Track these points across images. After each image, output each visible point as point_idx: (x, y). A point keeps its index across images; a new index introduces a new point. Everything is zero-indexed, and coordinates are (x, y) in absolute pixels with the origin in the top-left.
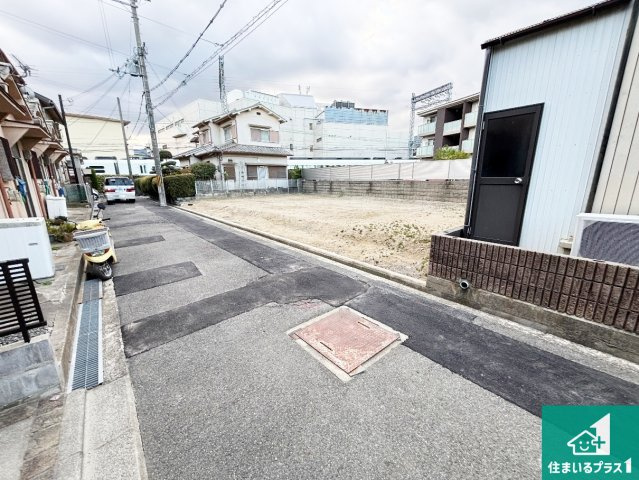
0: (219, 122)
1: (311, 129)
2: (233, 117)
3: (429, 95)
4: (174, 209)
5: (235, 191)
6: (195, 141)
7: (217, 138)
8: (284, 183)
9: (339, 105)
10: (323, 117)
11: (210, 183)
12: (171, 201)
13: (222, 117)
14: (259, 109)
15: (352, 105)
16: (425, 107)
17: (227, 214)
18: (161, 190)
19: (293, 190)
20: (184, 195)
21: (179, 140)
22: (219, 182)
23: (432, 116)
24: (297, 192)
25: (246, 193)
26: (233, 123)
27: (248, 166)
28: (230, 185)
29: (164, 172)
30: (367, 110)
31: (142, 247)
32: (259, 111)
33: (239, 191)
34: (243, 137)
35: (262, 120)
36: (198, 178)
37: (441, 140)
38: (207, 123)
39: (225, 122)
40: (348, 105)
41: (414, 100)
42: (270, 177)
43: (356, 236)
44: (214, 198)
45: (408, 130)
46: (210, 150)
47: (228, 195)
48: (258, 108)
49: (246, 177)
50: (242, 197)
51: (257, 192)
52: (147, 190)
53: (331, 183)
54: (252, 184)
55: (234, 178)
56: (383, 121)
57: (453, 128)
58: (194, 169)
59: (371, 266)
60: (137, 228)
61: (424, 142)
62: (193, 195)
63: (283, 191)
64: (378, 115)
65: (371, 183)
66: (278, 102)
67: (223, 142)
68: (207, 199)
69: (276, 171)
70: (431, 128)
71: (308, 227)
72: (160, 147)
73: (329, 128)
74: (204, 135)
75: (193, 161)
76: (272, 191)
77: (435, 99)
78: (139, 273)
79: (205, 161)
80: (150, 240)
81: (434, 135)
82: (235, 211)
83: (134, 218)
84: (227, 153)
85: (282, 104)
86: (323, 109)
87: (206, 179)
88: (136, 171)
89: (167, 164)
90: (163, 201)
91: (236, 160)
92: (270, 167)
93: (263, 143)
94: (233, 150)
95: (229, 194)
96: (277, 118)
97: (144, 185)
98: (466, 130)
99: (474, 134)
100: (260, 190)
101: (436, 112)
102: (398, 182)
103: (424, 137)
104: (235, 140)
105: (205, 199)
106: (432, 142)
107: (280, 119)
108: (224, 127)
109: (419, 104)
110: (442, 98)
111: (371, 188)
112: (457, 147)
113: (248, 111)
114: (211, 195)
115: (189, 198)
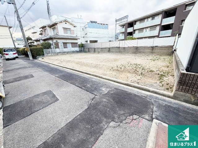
0: (50, 27)
1: (83, 30)
2: (56, 24)
3: (121, 19)
4: (36, 61)
5: (60, 53)
6: (41, 34)
7: (50, 33)
8: (77, 49)
9: (92, 22)
10: (87, 26)
11: (50, 50)
12: (34, 57)
13: (51, 24)
14: (66, 21)
15: (97, 22)
16: (120, 23)
17: (59, 62)
18: (29, 53)
19: (80, 51)
20: (40, 55)
21: (34, 34)
22: (53, 50)
23: (123, 26)
24: (82, 52)
25: (64, 53)
26: (56, 27)
27: (64, 43)
28: (57, 50)
29: (30, 46)
30: (102, 24)
31: (22, 82)
32: (66, 22)
33: (61, 53)
34: (61, 32)
35: (67, 26)
36: (45, 48)
37: (127, 34)
38: (46, 27)
39: (53, 26)
40: (94, 22)
41: (116, 21)
42: (72, 47)
43: (119, 70)
44: (52, 56)
45: (114, 31)
46: (48, 37)
47: (57, 54)
48: (65, 21)
49: (63, 47)
50: (62, 55)
51: (68, 53)
52: (23, 53)
53: (95, 49)
54: (66, 50)
55: (59, 48)
56: (107, 28)
57: (130, 30)
58: (42, 45)
59: (136, 85)
60: (19, 71)
61: (121, 35)
62: (43, 55)
63: (77, 52)
64: (104, 26)
67: (53, 34)
68: (49, 56)
69: (74, 45)
70: (123, 30)
71: (96, 66)
72: (26, 37)
73: (89, 30)
74: (45, 32)
75: (42, 42)
76: (73, 52)
77: (123, 21)
78: (21, 102)
79: (46, 42)
80: (26, 77)
81: (124, 32)
82: (62, 60)
83: (18, 65)
84: (55, 38)
85: (72, 21)
86: (87, 23)
87: (48, 48)
88: (17, 46)
89: (31, 43)
90: (31, 58)
91: (59, 41)
93: (68, 35)
94: (57, 37)
97: (22, 51)
98: (135, 30)
99: (137, 32)
100: (69, 52)
101: (125, 25)
102: (119, 47)
103: (121, 33)
104: (58, 34)
105: (48, 56)
106: (123, 34)
107: (74, 26)
108: (53, 29)
109: (118, 22)
110: (125, 20)
111: (109, 50)
112: (132, 36)
113: (61, 22)
114: (50, 54)
115: (42, 56)
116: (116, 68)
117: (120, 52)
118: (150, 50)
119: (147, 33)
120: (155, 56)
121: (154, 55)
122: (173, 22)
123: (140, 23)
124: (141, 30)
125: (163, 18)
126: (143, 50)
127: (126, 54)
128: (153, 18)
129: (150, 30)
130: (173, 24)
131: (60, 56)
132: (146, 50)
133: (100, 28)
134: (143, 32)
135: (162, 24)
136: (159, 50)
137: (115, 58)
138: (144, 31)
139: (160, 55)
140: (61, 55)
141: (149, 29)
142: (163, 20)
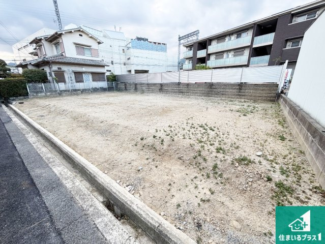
1: (124, 52)
2: (59, 35)
3: (188, 36)
5: (65, 91)
7: (49, 52)
8: (104, 84)
9: (139, 39)
10: (130, 45)
11: (42, 85)
14: (81, 32)
15: (147, 40)
19: (110, 89)
20: (17, 95)
22: (51, 85)
23: (190, 47)
24: (113, 90)
25: (75, 92)
26: (60, 41)
27: (75, 73)
28: (62, 86)
30: (155, 43)
32: (81, 34)
33: (69, 91)
34: (71, 53)
35: (84, 40)
37: (196, 61)
38: (40, 40)
39: (55, 40)
40: (143, 39)
41: (180, 39)
42: (93, 81)
44: (46, 97)
45: (177, 56)
48: (79, 30)
49: (74, 81)
50: (71, 95)
51: (84, 91)
53: (136, 85)
54: (80, 86)
55: (64, 81)
56: (165, 50)
57: (202, 54)
61: (187, 62)
62: (26, 95)
63: (103, 90)
64: (160, 46)
65: (161, 85)
66: (102, 35)
67: (55, 53)
68: (40, 98)
69: (97, 76)
70: (191, 54)
73: (134, 52)
74: (40, 49)
76: (95, 90)
77: (190, 39)
81: (192, 58)
84: (56, 63)
85: (105, 36)
86: (130, 41)
87: (37, 82)
91: (64, 68)
92: (93, 73)
93: (87, 57)
94: (62, 61)
95: (61, 93)
96: (96, 40)
98: (209, 55)
99: (212, 58)
100: (86, 90)
101: (193, 45)
102: (179, 84)
103: (187, 59)
104: (64, 54)
105: (37, 98)
106: (191, 61)
107: (98, 41)
108: (55, 44)
109: (182, 41)
110: (194, 38)
111: (162, 88)
112: (204, 64)
113: (71, 32)
114: (44, 94)
115: (21, 97)
116: (150, 140)
117: (181, 92)
118: (236, 90)
119: (230, 59)
120: (245, 102)
121: (243, 100)
122: (271, 43)
123: (218, 43)
124: (219, 54)
125: (254, 35)
126: (223, 90)
127: (191, 97)
128: (239, 36)
129: (234, 56)
130: (271, 45)
131: (65, 98)
132: (227, 90)
133: (152, 49)
134: (222, 58)
135: (254, 46)
136: (252, 91)
137: (167, 105)
138: (225, 57)
139: (255, 101)
140: (68, 95)
141: (232, 53)
142: (256, 38)
